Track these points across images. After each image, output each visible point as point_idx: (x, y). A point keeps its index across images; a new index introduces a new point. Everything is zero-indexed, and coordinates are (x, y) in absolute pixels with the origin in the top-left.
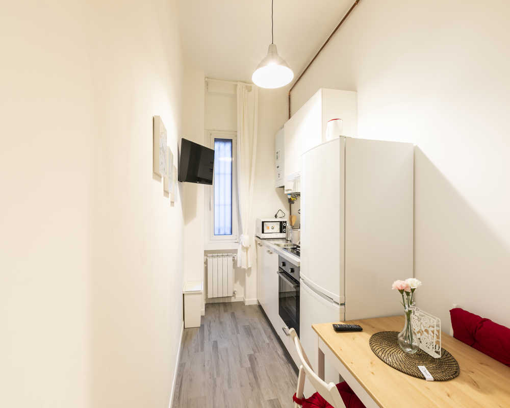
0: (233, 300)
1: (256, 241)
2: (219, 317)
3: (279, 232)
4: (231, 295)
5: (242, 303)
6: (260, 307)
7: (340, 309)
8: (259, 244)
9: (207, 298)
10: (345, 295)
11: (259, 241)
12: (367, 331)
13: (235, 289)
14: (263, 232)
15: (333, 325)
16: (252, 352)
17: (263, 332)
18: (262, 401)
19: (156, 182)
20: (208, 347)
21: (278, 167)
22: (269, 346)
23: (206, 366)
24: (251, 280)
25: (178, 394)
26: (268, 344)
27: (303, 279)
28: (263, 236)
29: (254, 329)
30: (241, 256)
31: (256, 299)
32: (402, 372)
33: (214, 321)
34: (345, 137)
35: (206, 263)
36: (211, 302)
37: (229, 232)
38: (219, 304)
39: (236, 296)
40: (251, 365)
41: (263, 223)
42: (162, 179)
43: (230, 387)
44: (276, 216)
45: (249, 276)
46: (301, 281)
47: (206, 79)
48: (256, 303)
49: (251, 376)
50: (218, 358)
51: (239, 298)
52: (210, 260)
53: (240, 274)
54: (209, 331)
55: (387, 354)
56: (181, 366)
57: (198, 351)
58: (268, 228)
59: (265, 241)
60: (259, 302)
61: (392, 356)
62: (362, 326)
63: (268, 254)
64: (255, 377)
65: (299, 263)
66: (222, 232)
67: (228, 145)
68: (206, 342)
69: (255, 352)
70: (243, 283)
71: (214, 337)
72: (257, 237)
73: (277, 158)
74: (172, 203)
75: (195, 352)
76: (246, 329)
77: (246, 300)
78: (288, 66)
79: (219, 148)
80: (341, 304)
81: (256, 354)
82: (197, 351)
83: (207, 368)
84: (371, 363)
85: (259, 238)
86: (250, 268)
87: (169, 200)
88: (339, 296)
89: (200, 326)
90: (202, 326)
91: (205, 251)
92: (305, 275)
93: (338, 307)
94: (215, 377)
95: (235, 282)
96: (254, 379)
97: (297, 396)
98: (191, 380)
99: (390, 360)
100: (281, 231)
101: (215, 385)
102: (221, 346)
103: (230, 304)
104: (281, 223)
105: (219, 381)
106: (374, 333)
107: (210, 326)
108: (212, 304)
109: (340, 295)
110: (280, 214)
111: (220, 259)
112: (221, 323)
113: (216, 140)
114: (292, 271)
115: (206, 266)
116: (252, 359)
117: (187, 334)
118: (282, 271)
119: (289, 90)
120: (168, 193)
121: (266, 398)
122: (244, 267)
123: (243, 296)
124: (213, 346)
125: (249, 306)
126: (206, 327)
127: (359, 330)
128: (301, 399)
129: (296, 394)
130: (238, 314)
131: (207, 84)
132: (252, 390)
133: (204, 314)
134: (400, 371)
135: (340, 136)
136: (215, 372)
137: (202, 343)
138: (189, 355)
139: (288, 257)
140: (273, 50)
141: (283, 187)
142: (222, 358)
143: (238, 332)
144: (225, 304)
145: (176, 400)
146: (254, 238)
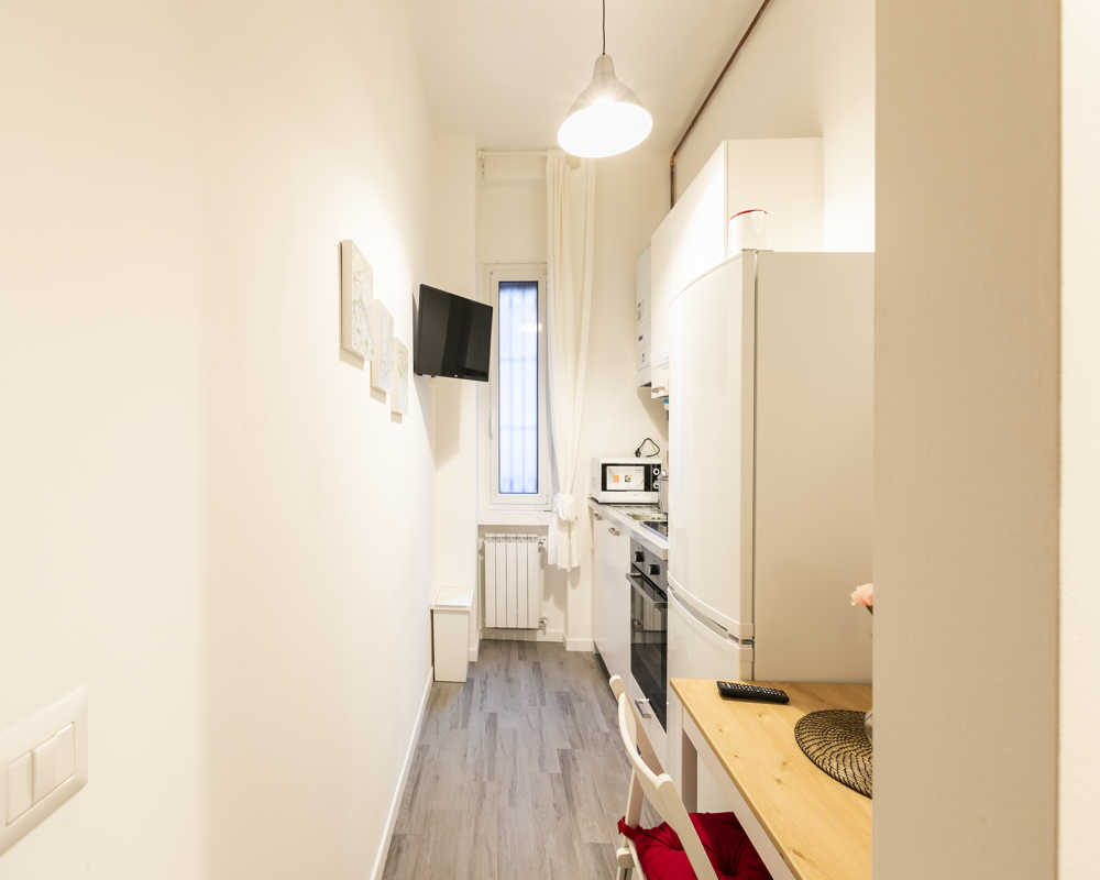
0: (540, 637)
1: (591, 509)
2: (507, 670)
3: (642, 487)
4: (536, 626)
5: (560, 646)
6: (598, 657)
7: (742, 651)
8: (597, 515)
9: (484, 629)
10: (753, 622)
11: (598, 509)
12: (798, 705)
13: (545, 615)
14: (604, 488)
15: (718, 683)
16: (568, 746)
17: (598, 708)
18: (576, 844)
19: (347, 369)
20: (477, 722)
21: (641, 338)
22: (608, 740)
23: (468, 755)
24: (580, 597)
25: (409, 798)
26: (606, 734)
27: (672, 588)
28: (604, 497)
29: (580, 700)
30: (555, 540)
31: (591, 640)
32: (856, 790)
33: (496, 676)
34: (757, 252)
35: (482, 552)
36: (493, 637)
37: (531, 488)
38: (509, 642)
39: (548, 630)
40: (563, 769)
41: (604, 466)
42: (367, 364)
43: (512, 803)
44: (638, 453)
45: (574, 586)
46: (669, 592)
47: (480, 153)
48: (591, 649)
49: (560, 790)
50: (496, 747)
51: (552, 634)
52: (489, 546)
53: (556, 581)
54: (483, 692)
55: (829, 752)
56: (421, 750)
57: (456, 728)
58: (616, 479)
59: (609, 509)
60: (596, 647)
61: (840, 759)
62: (789, 693)
63: (611, 536)
64: (569, 796)
65: (666, 551)
66: (517, 488)
67: (531, 295)
68: (474, 711)
69: (574, 746)
70: (562, 602)
71: (491, 705)
72: (593, 499)
73: (639, 318)
74: (397, 416)
75: (451, 728)
76: (562, 698)
77: (568, 640)
78: (639, 103)
79: (511, 301)
80: (745, 642)
81: (577, 751)
82: (453, 727)
83: (470, 760)
84: (784, 764)
85: (597, 501)
86: (578, 568)
87: (385, 409)
88: (738, 623)
89: (464, 680)
90: (470, 681)
91: (480, 526)
92: (676, 580)
93: (737, 646)
94: (485, 779)
95: (546, 596)
96: (565, 799)
97: (627, 822)
98: (437, 778)
99: (834, 764)
100: (648, 487)
101: (483, 796)
102: (501, 724)
103: (534, 645)
104: (648, 468)
105: (491, 788)
106: (816, 710)
107: (485, 683)
108: (496, 641)
109: (742, 621)
110: (648, 449)
111: (511, 545)
112: (509, 680)
113: (503, 285)
114: (655, 570)
115: (480, 558)
116: (565, 759)
117: (439, 693)
118: (638, 574)
119: (671, 154)
120: (384, 393)
121: (587, 838)
122: (563, 564)
123: (562, 631)
124: (488, 722)
125: (576, 653)
126: (477, 686)
127: (781, 699)
128: (634, 827)
129: (624, 818)
130: (549, 666)
131: (482, 163)
132: (559, 818)
133: (475, 658)
134: (850, 787)
135: (744, 250)
136: (486, 773)
137: (467, 714)
138: (438, 733)
139: (646, 540)
140: (604, 68)
141: (649, 385)
142: (502, 747)
143: (543, 702)
144: (521, 644)
145: (406, 806)
146: (587, 503)
